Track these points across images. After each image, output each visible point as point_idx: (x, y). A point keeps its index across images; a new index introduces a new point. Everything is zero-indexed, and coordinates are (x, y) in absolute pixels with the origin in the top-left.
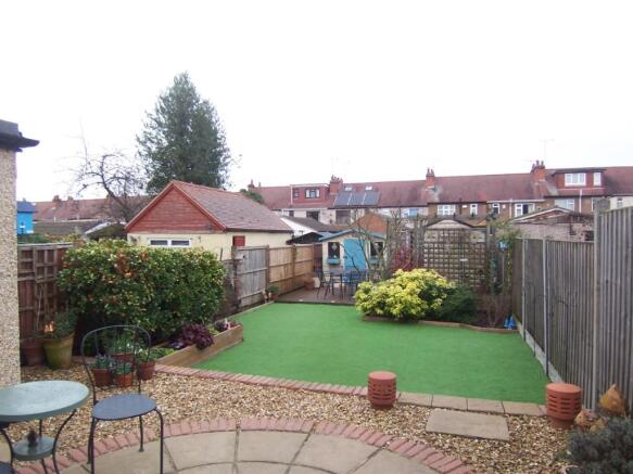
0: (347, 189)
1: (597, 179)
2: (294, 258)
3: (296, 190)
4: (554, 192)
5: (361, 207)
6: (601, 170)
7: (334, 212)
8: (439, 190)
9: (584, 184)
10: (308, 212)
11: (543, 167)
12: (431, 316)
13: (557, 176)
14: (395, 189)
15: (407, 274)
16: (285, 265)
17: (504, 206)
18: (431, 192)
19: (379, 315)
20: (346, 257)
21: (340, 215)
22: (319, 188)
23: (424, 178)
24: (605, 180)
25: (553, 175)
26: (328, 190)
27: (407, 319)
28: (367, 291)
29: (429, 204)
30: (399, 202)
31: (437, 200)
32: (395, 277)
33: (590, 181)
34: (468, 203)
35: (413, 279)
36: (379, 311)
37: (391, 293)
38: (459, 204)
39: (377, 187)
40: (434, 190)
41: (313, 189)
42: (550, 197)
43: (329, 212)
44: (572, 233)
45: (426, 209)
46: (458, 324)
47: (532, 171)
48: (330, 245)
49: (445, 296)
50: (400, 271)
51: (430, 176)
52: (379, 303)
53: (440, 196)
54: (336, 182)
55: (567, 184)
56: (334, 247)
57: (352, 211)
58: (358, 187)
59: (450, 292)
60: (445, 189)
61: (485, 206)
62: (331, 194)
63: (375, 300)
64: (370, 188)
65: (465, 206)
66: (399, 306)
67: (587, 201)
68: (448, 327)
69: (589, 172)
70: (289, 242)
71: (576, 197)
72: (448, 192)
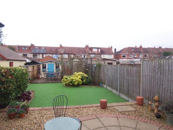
0: (36, 48)
1: (99, 51)
2: (33, 69)
3: (19, 47)
4: (91, 53)
5: (41, 54)
6: (100, 48)
7: (32, 55)
8: (63, 50)
9: (97, 51)
10: (23, 54)
11: (88, 46)
12: (83, 84)
13: (91, 49)
14: (51, 49)
15: (77, 74)
16: (31, 72)
17: (79, 55)
18: (61, 50)
19: (71, 85)
20: (48, 69)
21: (34, 56)
22: (27, 47)
23: (59, 47)
24: (101, 51)
25: (90, 49)
26: (30, 47)
27: (78, 85)
28: (66, 79)
29: (61, 54)
30: (52, 53)
31: (63, 53)
32: (74, 74)
33: (98, 50)
34: (71, 54)
35: (79, 75)
36: (71, 84)
37: (74, 79)
38: (69, 54)
39: (46, 48)
40: (62, 50)
41: (25, 47)
42: (90, 54)
43: (31, 54)
44: (105, 63)
45: (60, 55)
46: (89, 86)
47: (86, 47)
48: (43, 65)
49: (86, 79)
50: (75, 73)
51: (61, 46)
52: (70, 82)
53: (64, 52)
54: (32, 45)
55: (93, 51)
56: (44, 66)
57: (38, 55)
58: (40, 48)
59: (87, 78)
60: (65, 50)
61: (75, 55)
62: (31, 49)
63: (70, 81)
64: (44, 48)
65: (70, 55)
66: (77, 82)
67: (97, 55)
68: (87, 87)
69: (98, 48)
70: (26, 64)
71: (95, 54)
72: (65, 51)
